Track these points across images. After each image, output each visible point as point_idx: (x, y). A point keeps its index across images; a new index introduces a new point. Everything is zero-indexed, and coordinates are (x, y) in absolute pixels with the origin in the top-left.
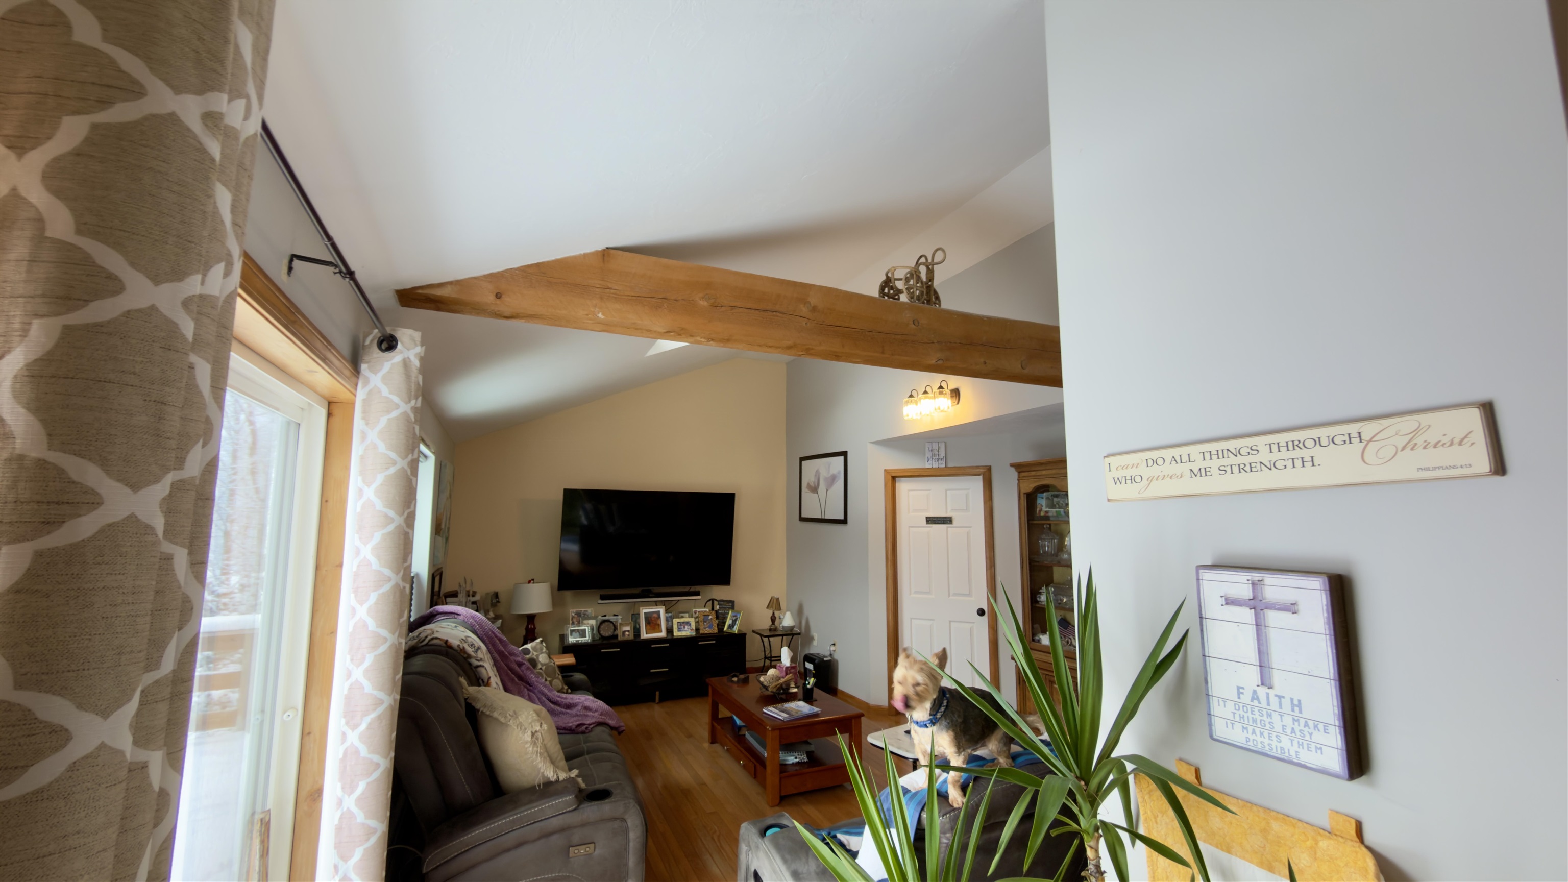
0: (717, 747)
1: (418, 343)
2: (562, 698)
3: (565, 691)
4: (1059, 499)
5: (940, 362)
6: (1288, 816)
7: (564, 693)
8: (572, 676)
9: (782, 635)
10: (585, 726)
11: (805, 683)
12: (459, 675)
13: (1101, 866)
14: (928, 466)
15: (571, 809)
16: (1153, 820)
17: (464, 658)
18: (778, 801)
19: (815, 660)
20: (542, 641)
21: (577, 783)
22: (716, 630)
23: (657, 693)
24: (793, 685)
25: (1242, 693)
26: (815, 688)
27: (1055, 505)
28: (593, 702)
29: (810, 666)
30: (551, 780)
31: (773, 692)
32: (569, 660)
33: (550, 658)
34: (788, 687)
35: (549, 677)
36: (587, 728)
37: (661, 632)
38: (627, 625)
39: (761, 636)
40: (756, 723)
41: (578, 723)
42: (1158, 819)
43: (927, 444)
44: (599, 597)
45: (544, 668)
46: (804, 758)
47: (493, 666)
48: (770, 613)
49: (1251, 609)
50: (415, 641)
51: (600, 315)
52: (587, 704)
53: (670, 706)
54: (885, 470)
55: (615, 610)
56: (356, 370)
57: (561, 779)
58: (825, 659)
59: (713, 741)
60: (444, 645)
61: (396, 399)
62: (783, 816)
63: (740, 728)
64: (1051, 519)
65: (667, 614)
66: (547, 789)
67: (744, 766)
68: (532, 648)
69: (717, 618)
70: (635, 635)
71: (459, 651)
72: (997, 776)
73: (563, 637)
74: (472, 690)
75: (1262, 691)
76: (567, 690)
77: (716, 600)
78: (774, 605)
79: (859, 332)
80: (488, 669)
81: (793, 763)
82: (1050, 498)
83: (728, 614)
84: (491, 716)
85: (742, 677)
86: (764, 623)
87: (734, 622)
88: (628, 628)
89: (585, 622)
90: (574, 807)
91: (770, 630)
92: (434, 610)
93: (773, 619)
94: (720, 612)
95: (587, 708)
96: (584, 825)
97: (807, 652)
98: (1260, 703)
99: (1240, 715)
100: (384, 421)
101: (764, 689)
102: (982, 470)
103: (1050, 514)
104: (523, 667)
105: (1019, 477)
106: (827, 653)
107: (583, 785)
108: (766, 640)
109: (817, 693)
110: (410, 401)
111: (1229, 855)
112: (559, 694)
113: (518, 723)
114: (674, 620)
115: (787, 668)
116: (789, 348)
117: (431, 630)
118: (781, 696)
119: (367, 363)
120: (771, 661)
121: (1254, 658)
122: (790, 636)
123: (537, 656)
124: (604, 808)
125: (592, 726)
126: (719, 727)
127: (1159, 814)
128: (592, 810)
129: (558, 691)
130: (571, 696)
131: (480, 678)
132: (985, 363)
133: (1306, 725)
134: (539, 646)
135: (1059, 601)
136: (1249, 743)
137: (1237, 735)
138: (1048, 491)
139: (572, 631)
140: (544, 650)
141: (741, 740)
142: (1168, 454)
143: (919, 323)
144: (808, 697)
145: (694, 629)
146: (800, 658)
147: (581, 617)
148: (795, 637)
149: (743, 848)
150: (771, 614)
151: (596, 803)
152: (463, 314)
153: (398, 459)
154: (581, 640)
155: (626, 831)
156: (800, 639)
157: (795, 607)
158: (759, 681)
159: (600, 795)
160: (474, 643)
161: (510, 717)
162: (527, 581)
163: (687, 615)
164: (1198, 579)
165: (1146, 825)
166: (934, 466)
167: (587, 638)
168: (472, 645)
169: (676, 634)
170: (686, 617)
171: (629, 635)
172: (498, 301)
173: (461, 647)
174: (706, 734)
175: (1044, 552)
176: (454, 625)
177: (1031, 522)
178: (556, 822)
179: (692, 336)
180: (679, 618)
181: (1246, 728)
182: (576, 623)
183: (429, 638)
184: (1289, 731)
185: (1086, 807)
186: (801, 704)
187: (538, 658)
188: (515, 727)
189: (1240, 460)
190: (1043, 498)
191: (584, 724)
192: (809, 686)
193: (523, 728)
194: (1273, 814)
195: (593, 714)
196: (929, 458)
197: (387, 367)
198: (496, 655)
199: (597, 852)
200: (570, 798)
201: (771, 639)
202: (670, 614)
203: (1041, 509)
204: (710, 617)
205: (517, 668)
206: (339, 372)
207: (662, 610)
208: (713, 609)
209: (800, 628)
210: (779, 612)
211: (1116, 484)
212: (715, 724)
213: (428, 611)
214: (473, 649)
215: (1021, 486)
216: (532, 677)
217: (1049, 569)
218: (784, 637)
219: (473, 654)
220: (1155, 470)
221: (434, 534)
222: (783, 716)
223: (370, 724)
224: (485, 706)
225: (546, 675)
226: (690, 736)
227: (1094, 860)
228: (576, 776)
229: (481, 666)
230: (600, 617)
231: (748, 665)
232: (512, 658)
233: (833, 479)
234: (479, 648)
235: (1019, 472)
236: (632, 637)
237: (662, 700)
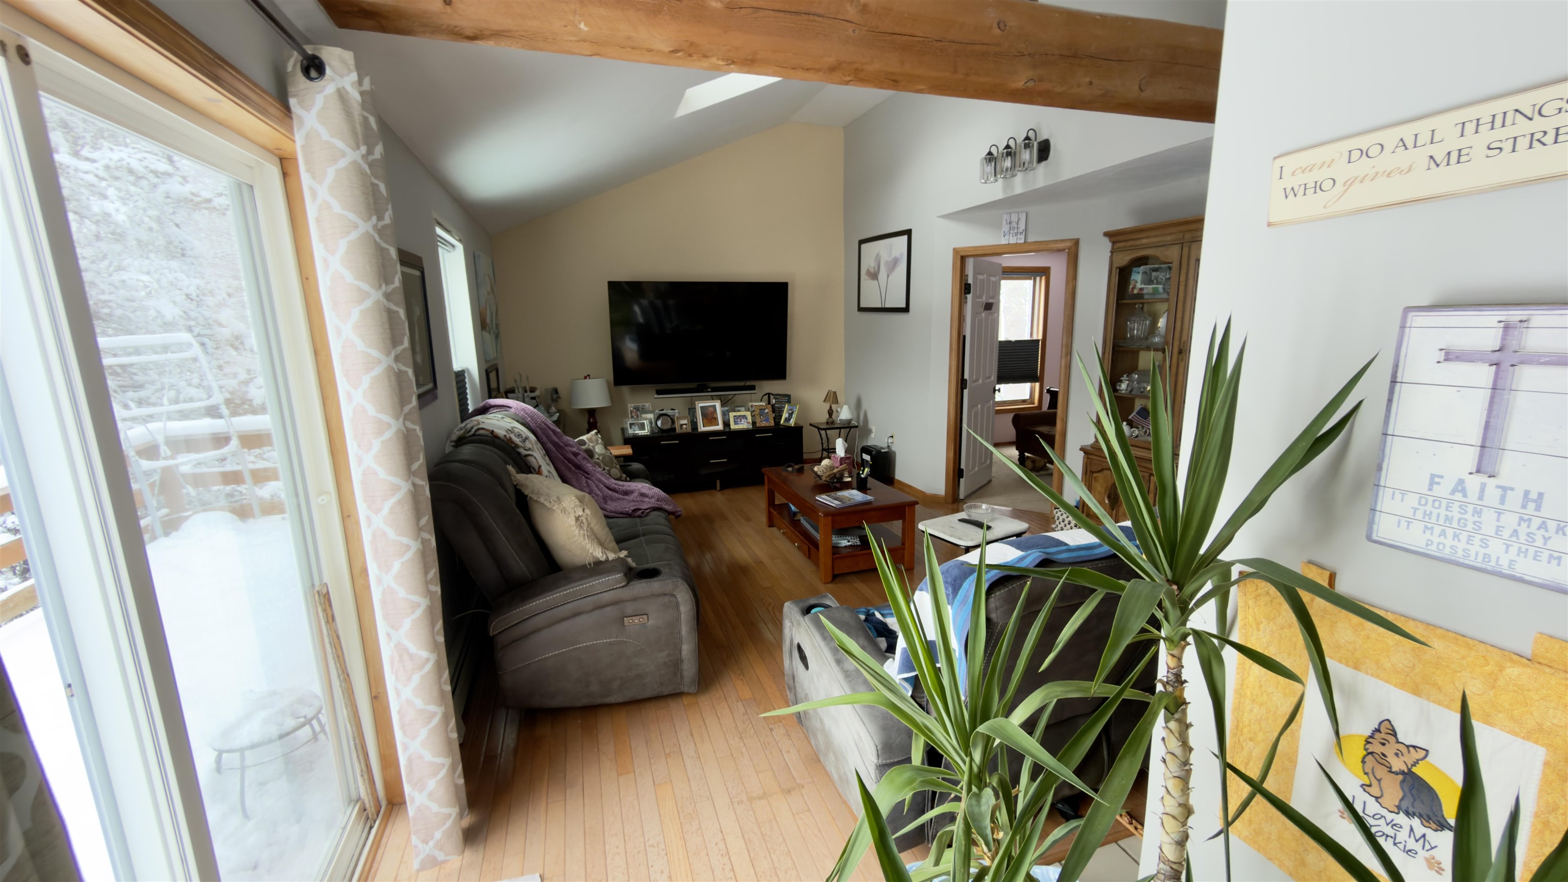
0: (774, 529)
1: (352, 67)
2: (619, 485)
3: (623, 479)
4: (1158, 273)
5: (1030, 84)
6: (1463, 636)
7: (622, 481)
8: (630, 465)
9: (840, 428)
10: (641, 511)
11: (859, 473)
12: (507, 463)
13: (1182, 675)
14: (1004, 241)
15: (621, 585)
16: (1254, 626)
17: (513, 448)
18: (830, 578)
19: (872, 451)
20: (596, 434)
21: (627, 562)
22: (772, 423)
23: (718, 482)
24: (846, 475)
25: (1438, 483)
26: (869, 477)
27: (1153, 281)
28: (650, 489)
29: (867, 457)
30: (601, 559)
31: (827, 481)
32: (627, 450)
33: (606, 448)
34: (842, 476)
35: (606, 466)
36: (642, 513)
37: (718, 425)
38: (684, 418)
39: (819, 429)
40: (810, 510)
41: (634, 508)
42: (1262, 627)
43: (1004, 215)
44: (655, 392)
45: (601, 458)
46: (857, 542)
47: (545, 456)
48: (827, 406)
49: (1491, 365)
50: (462, 432)
51: (582, 26)
52: (644, 491)
53: (729, 492)
54: (954, 249)
55: (675, 405)
56: (287, 109)
57: (610, 559)
58: (882, 451)
59: (771, 524)
60: (491, 435)
61: (340, 144)
62: (826, 596)
63: (795, 514)
64: (1146, 297)
65: (723, 409)
66: (597, 568)
67: (799, 548)
68: (587, 439)
69: (774, 411)
70: (692, 429)
71: (506, 441)
72: (1066, 579)
73: (623, 430)
74: (521, 477)
75: (1474, 482)
76: (626, 479)
77: (772, 394)
78: (832, 399)
79: (924, 41)
80: (538, 456)
81: (846, 546)
82: (1148, 272)
83: (784, 407)
84: (539, 502)
85: (797, 467)
86: (821, 417)
87: (791, 415)
88: (685, 422)
89: (644, 416)
90: (623, 584)
91: (827, 423)
92: (486, 403)
93: (830, 412)
94: (777, 405)
95: (643, 495)
96: (635, 599)
97: (865, 444)
98: (1465, 496)
99: (1425, 511)
100: (331, 173)
101: (818, 479)
102: (1068, 244)
103: (1145, 292)
104: (579, 457)
105: (1113, 248)
106: (885, 445)
107: (634, 565)
108: (823, 432)
109: (872, 482)
110: (358, 148)
111: (1356, 672)
112: (617, 482)
113: (561, 507)
114: (730, 413)
115: (842, 459)
116: (833, 69)
117: (477, 421)
118: (834, 484)
119: (295, 96)
120: (829, 453)
121: (1475, 437)
122: (847, 428)
123: (594, 447)
124: (655, 585)
125: (648, 511)
126: (775, 513)
127: (1263, 620)
128: (641, 587)
129: (615, 479)
130: (629, 483)
131: (531, 467)
132: (1091, 83)
133: (1543, 526)
134: (594, 438)
135: (1142, 390)
136: (1429, 547)
137: (1415, 537)
138: (1146, 264)
139: (631, 425)
140: (600, 441)
141: (796, 524)
142: (1390, 137)
143: (1005, 26)
144: (862, 486)
145: (751, 422)
146: (858, 450)
147: (639, 410)
148: (852, 429)
149: (787, 624)
150: (828, 408)
151: (645, 580)
152: (415, 35)
153: (360, 222)
154: (641, 433)
155: (677, 605)
156: (857, 432)
157: (853, 401)
158: (813, 471)
159: (650, 574)
160: (521, 433)
161: (554, 503)
162: (583, 377)
163: (743, 409)
164: (1403, 327)
165: (1243, 631)
166: (1011, 242)
167: (647, 431)
168: (519, 436)
169: (733, 427)
170: (742, 411)
171: (686, 428)
172: (449, 9)
173: (508, 436)
174: (764, 519)
175: (1132, 336)
176: (500, 416)
177: (1120, 302)
178: (607, 597)
179: (705, 56)
180: (735, 411)
181: (1432, 528)
182: (635, 417)
183: (475, 428)
184: (1506, 534)
185: (1174, 614)
186: (855, 493)
187: (594, 448)
188: (560, 512)
189: (1538, 124)
190: (1138, 273)
191: (640, 509)
192: (862, 476)
193: (567, 513)
194: (1439, 631)
195: (649, 500)
196: (1006, 232)
197: (319, 101)
198: (550, 445)
199: (651, 622)
200: (619, 576)
201: (828, 432)
202: (726, 408)
203: (1135, 286)
204: (766, 411)
205: (573, 458)
206: (262, 111)
207: (718, 404)
208: (769, 403)
209: (858, 421)
210: (836, 405)
211: (1286, 197)
212: (772, 510)
213: (481, 405)
214: (521, 440)
215: (1114, 259)
216: (589, 466)
217: (1135, 353)
218: (842, 430)
219: (520, 444)
220: (1363, 166)
221: (480, 327)
222: (835, 503)
223: (391, 508)
224: (532, 492)
225: (604, 465)
226: (748, 519)
227: (1174, 669)
228: (626, 556)
229: (529, 455)
230: (657, 411)
231: (805, 456)
232: (567, 448)
233: (895, 262)
234: (527, 438)
235: (1114, 243)
236: (689, 430)
237: (723, 488)
